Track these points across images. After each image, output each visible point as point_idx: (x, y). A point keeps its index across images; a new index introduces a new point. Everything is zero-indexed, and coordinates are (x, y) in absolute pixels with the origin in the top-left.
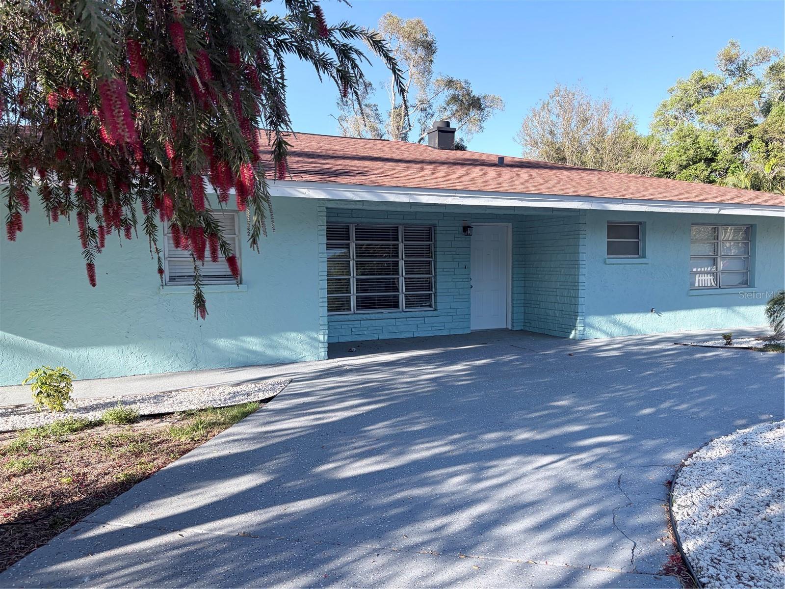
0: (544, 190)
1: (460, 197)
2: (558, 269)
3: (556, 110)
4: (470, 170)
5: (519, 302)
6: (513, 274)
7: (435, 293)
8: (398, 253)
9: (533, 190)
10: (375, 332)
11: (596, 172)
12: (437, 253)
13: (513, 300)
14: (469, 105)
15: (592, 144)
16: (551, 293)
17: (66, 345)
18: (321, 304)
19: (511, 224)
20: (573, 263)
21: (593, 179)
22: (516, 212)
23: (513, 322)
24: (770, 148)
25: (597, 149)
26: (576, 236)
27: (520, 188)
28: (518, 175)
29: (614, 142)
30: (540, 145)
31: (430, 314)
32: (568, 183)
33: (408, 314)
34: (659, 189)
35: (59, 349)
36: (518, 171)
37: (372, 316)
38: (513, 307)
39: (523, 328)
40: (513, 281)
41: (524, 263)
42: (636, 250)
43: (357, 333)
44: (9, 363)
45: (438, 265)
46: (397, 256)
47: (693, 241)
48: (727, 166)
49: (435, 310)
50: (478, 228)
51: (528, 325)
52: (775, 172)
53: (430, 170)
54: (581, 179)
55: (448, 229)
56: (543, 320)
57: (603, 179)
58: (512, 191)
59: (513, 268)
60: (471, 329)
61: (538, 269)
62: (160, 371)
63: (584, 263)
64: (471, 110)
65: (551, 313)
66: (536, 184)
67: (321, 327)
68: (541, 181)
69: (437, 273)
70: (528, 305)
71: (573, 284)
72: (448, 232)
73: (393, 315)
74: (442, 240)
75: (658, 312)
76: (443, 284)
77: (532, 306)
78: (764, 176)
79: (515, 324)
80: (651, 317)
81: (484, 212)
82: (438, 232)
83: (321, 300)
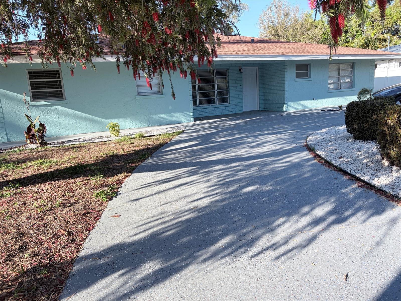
0: (271, 54)
1: (241, 57)
2: (277, 84)
3: (274, 10)
4: (241, 45)
5: (262, 99)
6: (259, 88)
7: (229, 97)
8: (214, 81)
9: (267, 54)
10: (207, 113)
11: (291, 43)
12: (230, 80)
13: (259, 98)
14: (232, 9)
15: (291, 27)
16: (274, 94)
17: (106, 119)
18: (190, 101)
19: (258, 67)
20: (282, 81)
21: (290, 47)
22: (261, 62)
23: (259, 107)
24: (374, 25)
25: (294, 29)
26: (284, 71)
27: (262, 53)
28: (260, 47)
29: (301, 25)
30: (267, 28)
31: (227, 105)
32: (280, 49)
33: (219, 106)
34: (316, 50)
35: (104, 120)
36: (260, 45)
37: (206, 107)
38: (259, 101)
39: (263, 109)
40: (259, 90)
41: (263, 83)
42: (307, 75)
43: (200, 114)
44: (89, 125)
45: (230, 85)
46: (214, 83)
47: (330, 71)
48: (355, 34)
49: (229, 103)
50: (245, 69)
51: (266, 108)
52: (376, 36)
53: (227, 46)
54: (285, 47)
55: (233, 70)
56: (271, 105)
57: (294, 46)
58: (259, 54)
59: (259, 85)
60: (244, 111)
61: (269, 85)
62: (138, 127)
63: (287, 81)
64: (233, 11)
65: (274, 102)
66: (268, 51)
67: (191, 110)
68: (270, 49)
69: (230, 89)
70: (265, 100)
71: (283, 90)
72: (234, 71)
73: (213, 107)
74: (231, 74)
75: (316, 100)
76: (232, 93)
77: (267, 100)
78: (371, 38)
79: (260, 108)
80: (313, 102)
81: (249, 63)
82: (230, 72)
83: (190, 100)
